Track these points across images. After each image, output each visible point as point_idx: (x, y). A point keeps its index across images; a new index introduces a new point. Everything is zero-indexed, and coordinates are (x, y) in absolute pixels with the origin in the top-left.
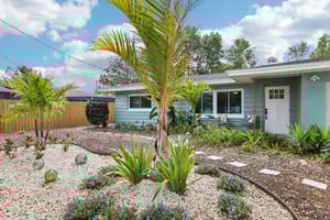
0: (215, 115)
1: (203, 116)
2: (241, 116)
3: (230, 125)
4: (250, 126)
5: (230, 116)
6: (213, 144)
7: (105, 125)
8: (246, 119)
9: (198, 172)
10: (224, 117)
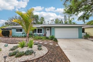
0: (37, 33)
1: (35, 34)
2: (42, 34)
3: (40, 35)
4: (44, 36)
5: (40, 33)
6: (37, 39)
8: (43, 34)
9: (34, 45)
10: (39, 34)
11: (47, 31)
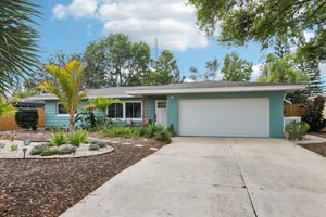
2: (141, 119)
5: (134, 119)
7: (34, 129)
10: (129, 120)
11: (158, 111)
